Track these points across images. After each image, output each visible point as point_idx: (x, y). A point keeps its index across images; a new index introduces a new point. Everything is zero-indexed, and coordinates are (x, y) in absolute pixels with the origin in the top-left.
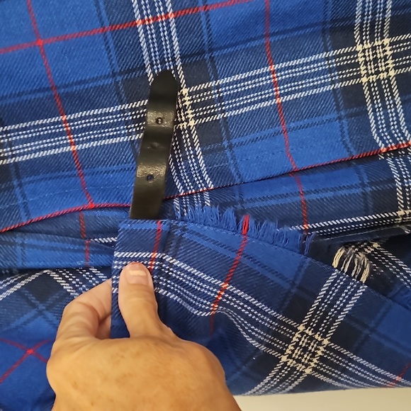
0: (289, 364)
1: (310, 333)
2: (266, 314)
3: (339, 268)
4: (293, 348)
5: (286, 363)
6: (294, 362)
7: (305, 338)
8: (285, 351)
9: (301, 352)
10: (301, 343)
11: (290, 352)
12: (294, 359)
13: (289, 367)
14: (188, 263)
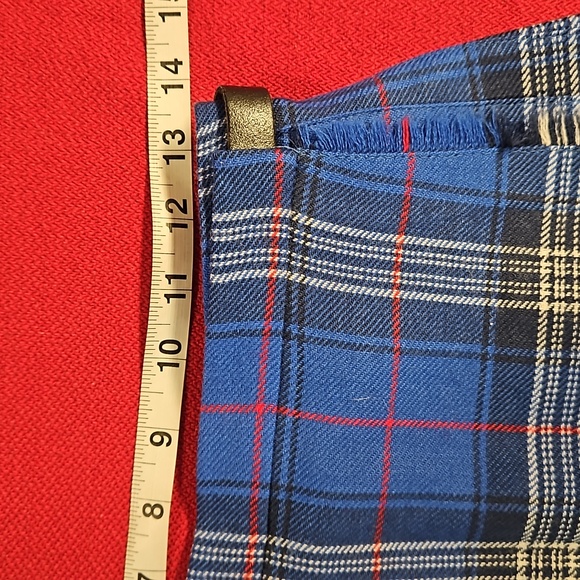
0: (556, 311)
1: (563, 253)
2: (473, 253)
3: (554, 142)
4: (548, 285)
5: (551, 311)
6: (563, 304)
7: (559, 263)
8: (539, 295)
9: (565, 284)
10: (557, 273)
11: (548, 293)
12: (560, 300)
13: (559, 315)
14: (334, 220)
